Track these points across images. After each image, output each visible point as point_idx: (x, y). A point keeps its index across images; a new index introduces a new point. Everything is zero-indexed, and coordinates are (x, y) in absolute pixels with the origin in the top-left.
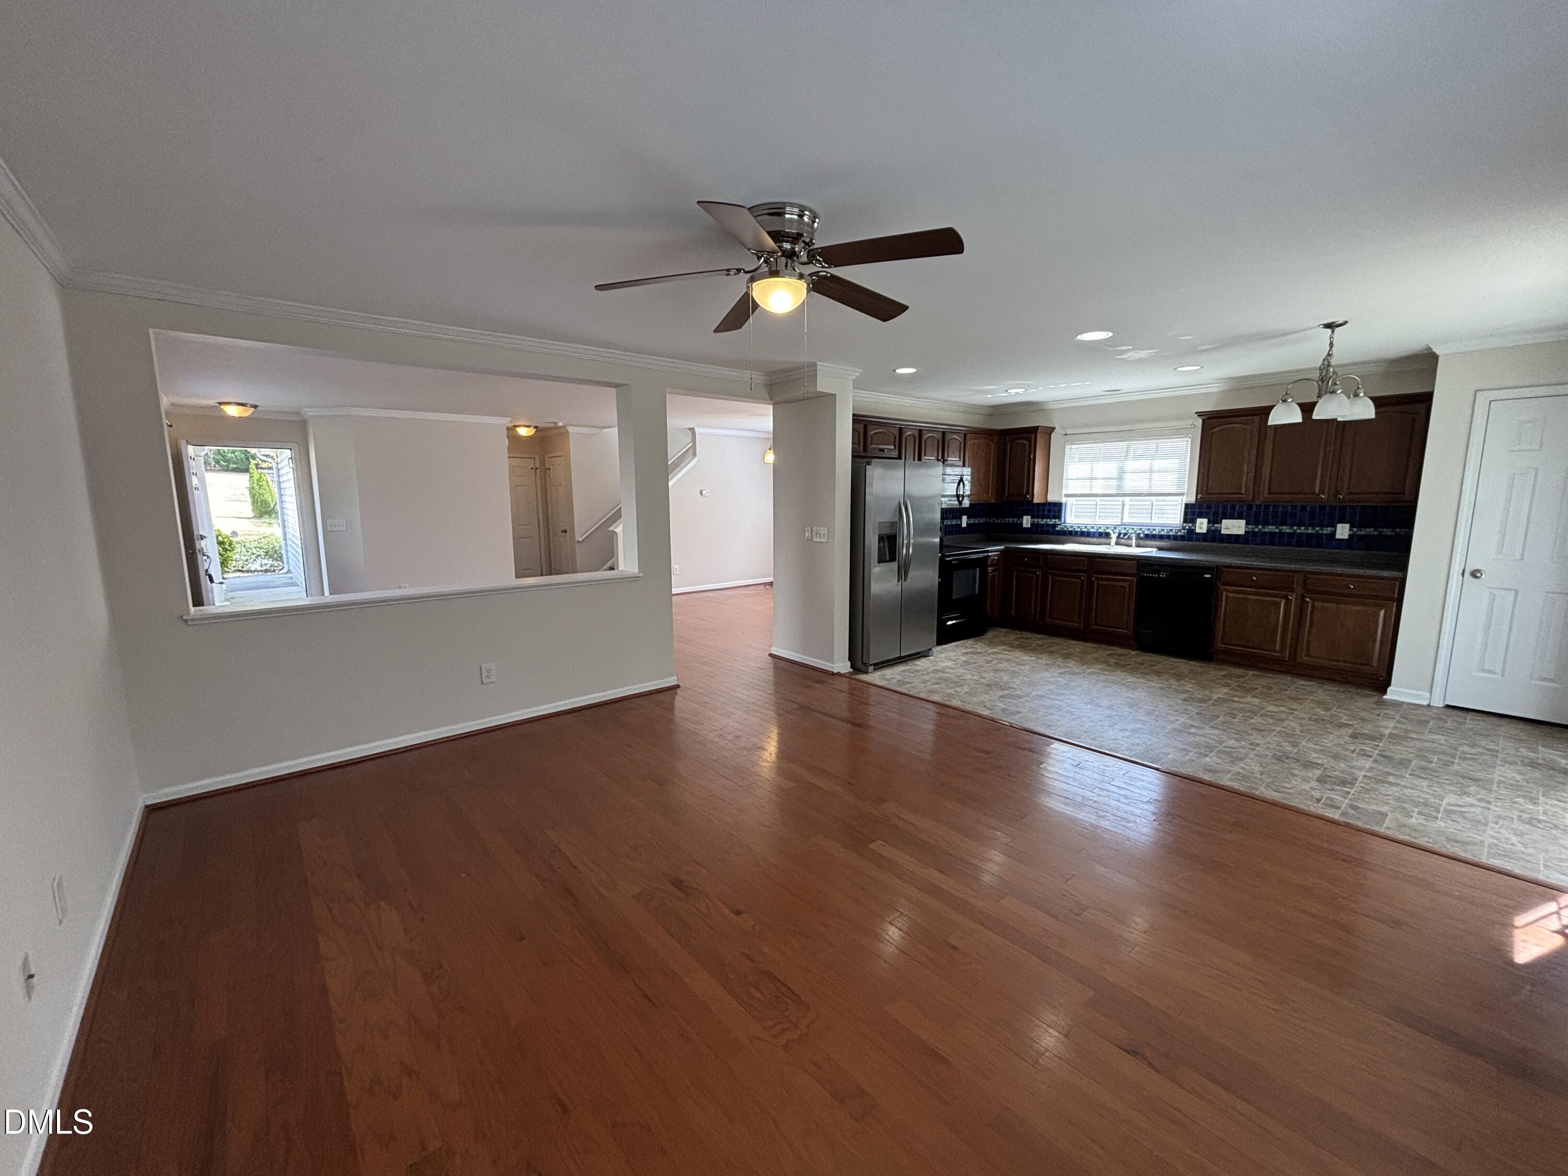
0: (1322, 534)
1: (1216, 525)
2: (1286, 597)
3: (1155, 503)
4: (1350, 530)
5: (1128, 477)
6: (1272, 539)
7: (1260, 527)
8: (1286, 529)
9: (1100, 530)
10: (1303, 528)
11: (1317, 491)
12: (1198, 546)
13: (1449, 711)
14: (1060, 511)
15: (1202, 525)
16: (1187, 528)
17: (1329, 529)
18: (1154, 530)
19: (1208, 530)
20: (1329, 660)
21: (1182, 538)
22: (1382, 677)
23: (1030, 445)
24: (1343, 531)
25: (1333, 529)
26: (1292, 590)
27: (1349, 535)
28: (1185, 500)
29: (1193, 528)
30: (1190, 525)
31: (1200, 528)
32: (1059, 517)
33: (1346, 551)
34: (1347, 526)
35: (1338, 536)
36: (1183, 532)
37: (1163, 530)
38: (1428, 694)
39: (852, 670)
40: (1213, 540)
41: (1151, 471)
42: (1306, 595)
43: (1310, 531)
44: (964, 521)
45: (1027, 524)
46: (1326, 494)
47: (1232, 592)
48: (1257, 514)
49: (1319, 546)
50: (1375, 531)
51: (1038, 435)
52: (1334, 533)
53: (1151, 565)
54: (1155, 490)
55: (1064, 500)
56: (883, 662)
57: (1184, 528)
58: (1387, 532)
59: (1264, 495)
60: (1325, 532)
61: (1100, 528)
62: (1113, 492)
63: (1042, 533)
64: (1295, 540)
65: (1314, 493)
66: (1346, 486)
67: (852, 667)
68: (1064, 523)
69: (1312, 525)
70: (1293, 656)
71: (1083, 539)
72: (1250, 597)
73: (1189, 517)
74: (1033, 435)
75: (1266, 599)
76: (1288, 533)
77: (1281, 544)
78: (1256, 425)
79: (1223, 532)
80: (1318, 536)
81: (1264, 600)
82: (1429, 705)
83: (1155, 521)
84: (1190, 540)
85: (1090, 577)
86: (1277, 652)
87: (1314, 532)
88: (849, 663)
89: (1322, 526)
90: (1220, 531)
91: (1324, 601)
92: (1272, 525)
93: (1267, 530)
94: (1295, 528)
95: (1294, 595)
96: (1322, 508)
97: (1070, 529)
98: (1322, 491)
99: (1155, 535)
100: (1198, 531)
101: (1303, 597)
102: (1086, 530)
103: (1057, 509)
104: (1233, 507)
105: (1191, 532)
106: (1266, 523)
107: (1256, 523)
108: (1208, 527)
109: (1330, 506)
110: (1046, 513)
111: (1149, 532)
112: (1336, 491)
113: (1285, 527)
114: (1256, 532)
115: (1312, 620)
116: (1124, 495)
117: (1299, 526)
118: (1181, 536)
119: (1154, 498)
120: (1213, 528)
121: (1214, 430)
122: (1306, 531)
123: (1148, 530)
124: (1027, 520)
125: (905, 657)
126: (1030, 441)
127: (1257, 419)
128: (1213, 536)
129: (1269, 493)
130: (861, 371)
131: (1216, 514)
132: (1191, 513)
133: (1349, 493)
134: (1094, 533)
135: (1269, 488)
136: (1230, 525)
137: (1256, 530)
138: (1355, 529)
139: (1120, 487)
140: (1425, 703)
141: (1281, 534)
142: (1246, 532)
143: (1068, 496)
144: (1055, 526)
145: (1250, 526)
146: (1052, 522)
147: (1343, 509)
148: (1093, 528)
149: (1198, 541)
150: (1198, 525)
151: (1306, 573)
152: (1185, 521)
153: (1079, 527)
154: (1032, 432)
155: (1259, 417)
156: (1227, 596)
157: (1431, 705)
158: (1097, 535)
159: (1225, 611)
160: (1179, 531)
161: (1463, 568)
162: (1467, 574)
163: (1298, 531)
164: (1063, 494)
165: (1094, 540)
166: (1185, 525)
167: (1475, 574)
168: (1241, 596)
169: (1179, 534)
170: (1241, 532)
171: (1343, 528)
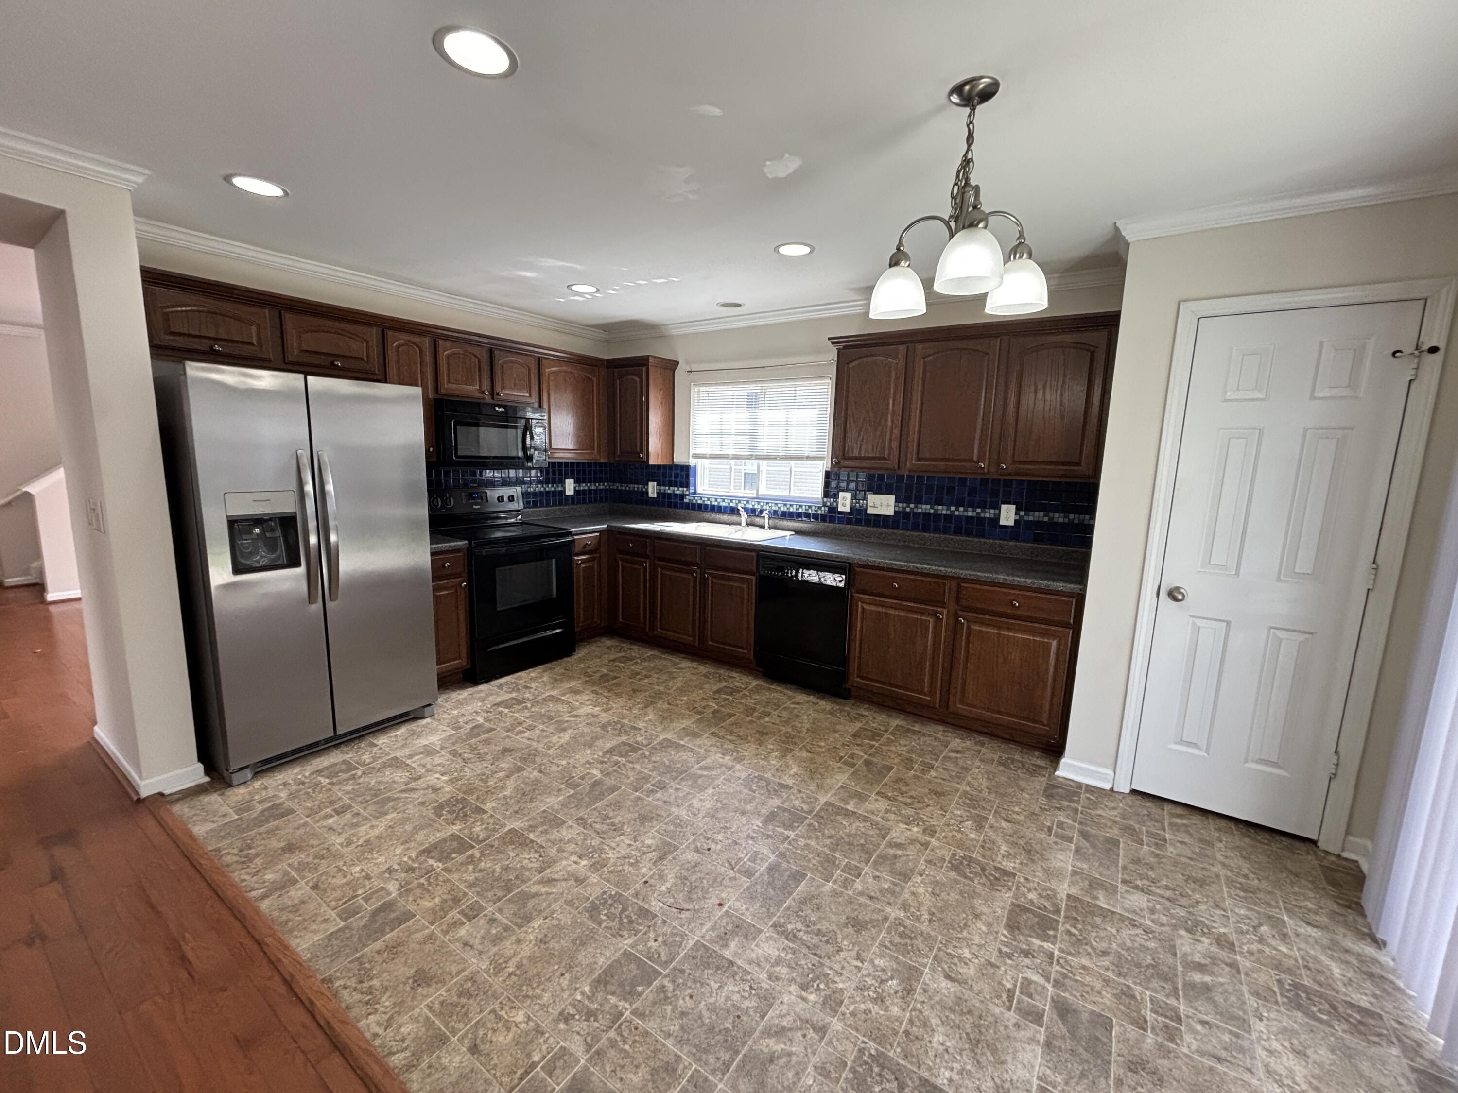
0: (985, 518)
1: (861, 502)
2: (935, 614)
3: (793, 469)
4: (1016, 514)
5: (763, 433)
6: (928, 523)
7: (912, 506)
8: (942, 510)
9: (731, 504)
10: (961, 509)
11: (975, 459)
12: (840, 530)
13: (1138, 801)
14: (688, 476)
15: (845, 501)
16: (828, 504)
17: (992, 511)
18: (791, 505)
19: (852, 508)
20: (988, 710)
21: (823, 518)
22: (1054, 739)
23: (641, 381)
24: (1008, 515)
25: (997, 512)
26: (943, 605)
27: (1016, 521)
28: (823, 465)
29: (835, 504)
30: (832, 500)
31: (843, 505)
32: (687, 486)
33: (1012, 543)
34: (1013, 508)
35: (1003, 522)
36: (823, 511)
37: (801, 506)
38: (1112, 773)
39: (207, 779)
40: (858, 522)
41: (788, 425)
42: (960, 613)
43: (970, 514)
44: (570, 487)
45: (653, 493)
46: (987, 463)
47: (870, 604)
48: (909, 488)
49: (981, 534)
50: (1045, 516)
51: (651, 370)
52: (997, 518)
53: (774, 559)
54: (793, 451)
55: (692, 462)
56: (294, 752)
57: (825, 505)
58: (1059, 518)
59: (911, 463)
60: (987, 515)
61: (731, 501)
62: (745, 452)
63: (670, 505)
64: (953, 526)
65: (972, 461)
66: (1010, 452)
67: (207, 772)
68: (695, 493)
69: (973, 506)
70: (945, 703)
71: (714, 516)
72: (892, 612)
73: (829, 489)
74: (644, 369)
75: (910, 615)
76: (945, 515)
77: (937, 530)
78: (901, 357)
79: (869, 511)
80: (980, 520)
81: (908, 618)
82: (1112, 790)
83: (795, 493)
84: (832, 520)
85: (702, 574)
86: (925, 695)
87: (974, 514)
88: (200, 767)
89: (983, 507)
90: (866, 509)
91: (982, 623)
92: (926, 504)
93: (920, 511)
94: (953, 508)
95: (945, 611)
96: (984, 481)
97: (699, 502)
98: (981, 459)
99: (793, 513)
100: (840, 508)
101: (956, 617)
102: (716, 503)
103: (684, 473)
104: (880, 478)
105: (833, 510)
106: (919, 501)
107: (908, 500)
108: (852, 503)
109: (993, 480)
110: (673, 479)
111: (786, 509)
112: (999, 459)
113: (940, 507)
114: (909, 513)
115: (967, 651)
116: (758, 458)
117: (958, 506)
118: (822, 515)
119: (792, 462)
120: (858, 506)
121: (850, 366)
122: (965, 514)
123: (785, 505)
124: (653, 488)
125: (345, 735)
126: (640, 377)
127: (902, 348)
128: (858, 516)
129: (918, 459)
130: (147, 172)
131: (860, 487)
132: (832, 484)
133: (1014, 462)
134: (725, 507)
135: (918, 453)
136: (878, 504)
137: (908, 510)
138: (1022, 513)
139: (753, 447)
140: (1107, 786)
141: (937, 516)
142: (895, 512)
143: (697, 456)
144: (682, 496)
145: (900, 505)
146: (679, 491)
147: (1008, 483)
148: (724, 501)
149: (840, 523)
150: (840, 500)
151: (960, 580)
152: (826, 494)
153: (708, 499)
154: (643, 365)
155: (905, 346)
156: (863, 608)
157: (1115, 789)
158: (728, 511)
159: (861, 630)
160: (820, 508)
161: (1158, 584)
162: (1163, 593)
163: (957, 513)
164: (691, 454)
165: (725, 517)
166: (825, 500)
167: (1174, 595)
168: (880, 609)
169: (819, 512)
170: (890, 512)
171: (1007, 511)
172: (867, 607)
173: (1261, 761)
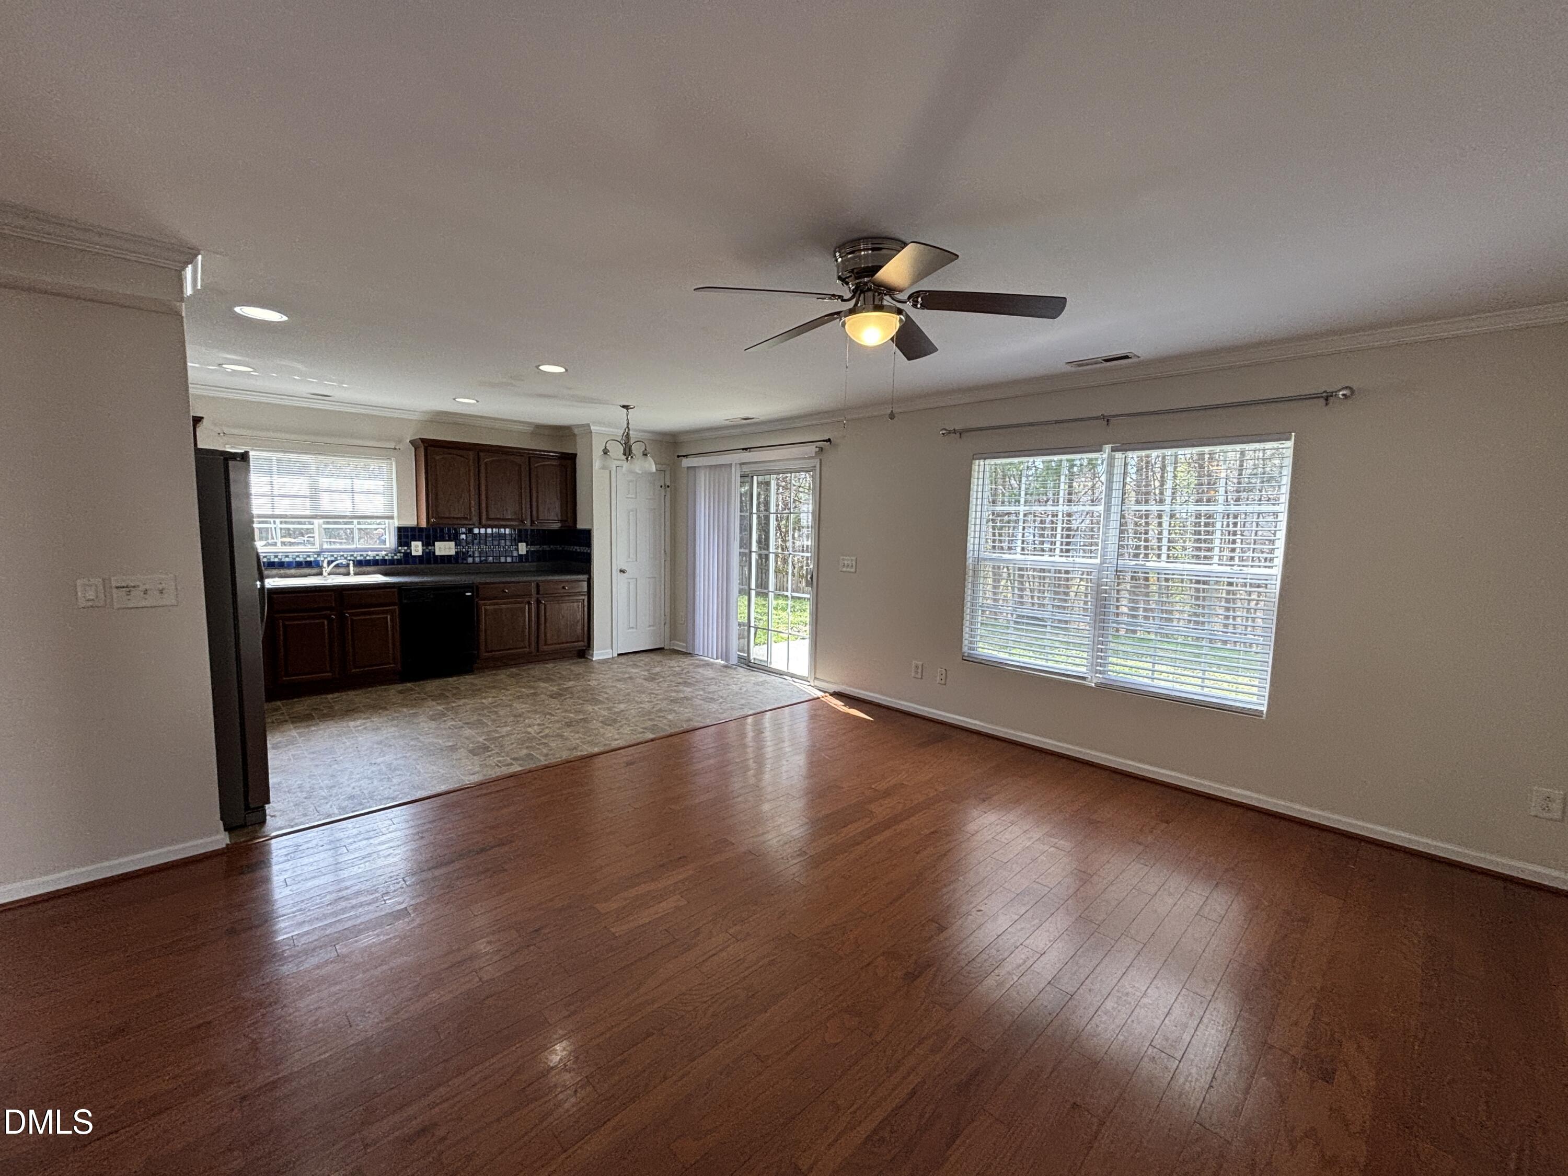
1: (430, 548)
4: (526, 547)
5: (324, 497)
9: (298, 559)
11: (520, 517)
12: (413, 569)
13: (621, 657)
15: (417, 548)
16: (403, 551)
17: (514, 547)
18: (368, 556)
19: (423, 553)
20: (558, 644)
21: (399, 562)
22: (585, 647)
24: (522, 548)
25: (517, 547)
26: (531, 596)
27: (526, 551)
28: (396, 523)
29: (408, 551)
30: (406, 548)
31: (417, 551)
33: (526, 564)
34: (524, 544)
35: (520, 553)
36: (398, 556)
37: (376, 555)
38: (611, 651)
40: (429, 562)
41: (353, 491)
42: (541, 598)
47: (490, 605)
50: (542, 548)
52: (517, 550)
54: (361, 512)
57: (399, 552)
59: (485, 521)
62: (310, 513)
70: (538, 648)
72: (504, 607)
73: (403, 540)
79: (437, 553)
81: (513, 608)
84: (407, 563)
85: (340, 614)
86: (526, 648)
90: (435, 553)
99: (369, 560)
100: (414, 553)
104: (442, 530)
105: (407, 555)
108: (423, 549)
111: (362, 558)
118: (397, 560)
119: (360, 521)
120: (427, 551)
123: (361, 555)
128: (429, 558)
131: (428, 537)
132: (405, 535)
134: (289, 562)
136: (442, 547)
137: (464, 550)
138: (529, 547)
139: (317, 507)
140: (610, 656)
142: (456, 552)
145: (458, 548)
148: (287, 556)
149: (414, 563)
150: (413, 548)
151: (537, 582)
152: (400, 544)
153: (276, 557)
156: (485, 609)
157: (613, 656)
158: (294, 565)
160: (395, 554)
161: (617, 568)
165: (293, 571)
166: (400, 548)
167: (622, 571)
168: (496, 607)
169: (395, 557)
170: (453, 552)
171: (522, 546)
172: (488, 607)
173: (650, 626)
